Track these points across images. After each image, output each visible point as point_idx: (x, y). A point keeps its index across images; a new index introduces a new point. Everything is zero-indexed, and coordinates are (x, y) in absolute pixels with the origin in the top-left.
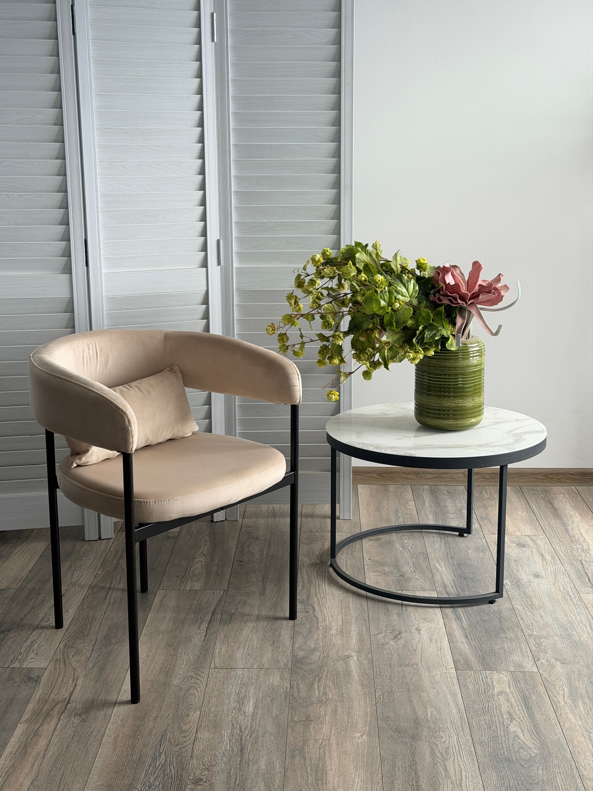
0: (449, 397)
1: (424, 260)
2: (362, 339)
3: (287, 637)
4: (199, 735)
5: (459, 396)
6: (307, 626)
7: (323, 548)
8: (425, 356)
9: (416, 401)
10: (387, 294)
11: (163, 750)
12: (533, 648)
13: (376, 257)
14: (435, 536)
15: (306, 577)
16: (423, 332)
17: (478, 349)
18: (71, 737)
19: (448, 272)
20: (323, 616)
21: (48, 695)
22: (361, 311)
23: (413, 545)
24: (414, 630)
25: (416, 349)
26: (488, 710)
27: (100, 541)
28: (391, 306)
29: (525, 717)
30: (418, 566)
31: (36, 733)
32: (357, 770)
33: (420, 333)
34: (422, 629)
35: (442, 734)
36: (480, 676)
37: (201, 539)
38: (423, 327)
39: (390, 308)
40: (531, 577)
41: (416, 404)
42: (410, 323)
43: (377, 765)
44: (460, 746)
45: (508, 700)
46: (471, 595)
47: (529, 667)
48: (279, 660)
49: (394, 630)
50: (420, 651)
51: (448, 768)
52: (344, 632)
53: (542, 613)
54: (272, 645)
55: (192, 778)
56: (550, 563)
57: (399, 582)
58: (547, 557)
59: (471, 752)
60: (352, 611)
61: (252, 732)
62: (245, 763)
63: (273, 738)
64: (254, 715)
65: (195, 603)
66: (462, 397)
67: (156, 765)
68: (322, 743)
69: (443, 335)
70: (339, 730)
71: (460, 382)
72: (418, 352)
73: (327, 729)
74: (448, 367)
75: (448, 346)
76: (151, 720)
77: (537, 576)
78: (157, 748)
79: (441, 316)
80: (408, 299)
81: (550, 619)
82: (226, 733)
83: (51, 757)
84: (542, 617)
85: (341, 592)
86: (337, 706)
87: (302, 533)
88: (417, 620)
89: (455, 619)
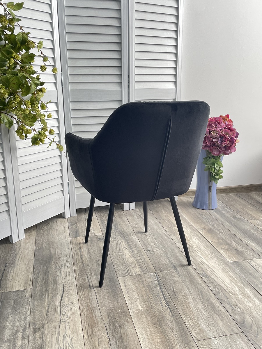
3: (218, 304)
6: (222, 293)
30: (238, 243)
48: (229, 325)
52: (246, 295)
57: (239, 254)
65: (146, 284)
87: (165, 229)
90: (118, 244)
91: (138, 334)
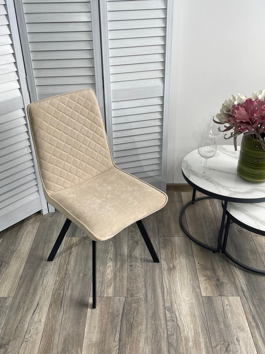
6: (175, 336)
15: (167, 282)
20: (183, 325)
24: (235, 341)
34: (240, 339)
49: (224, 341)
52: (197, 344)
57: (218, 286)
60: (198, 319)
65: (110, 311)
87: (160, 237)
88: (235, 329)
89: (255, 326)
90: (107, 252)
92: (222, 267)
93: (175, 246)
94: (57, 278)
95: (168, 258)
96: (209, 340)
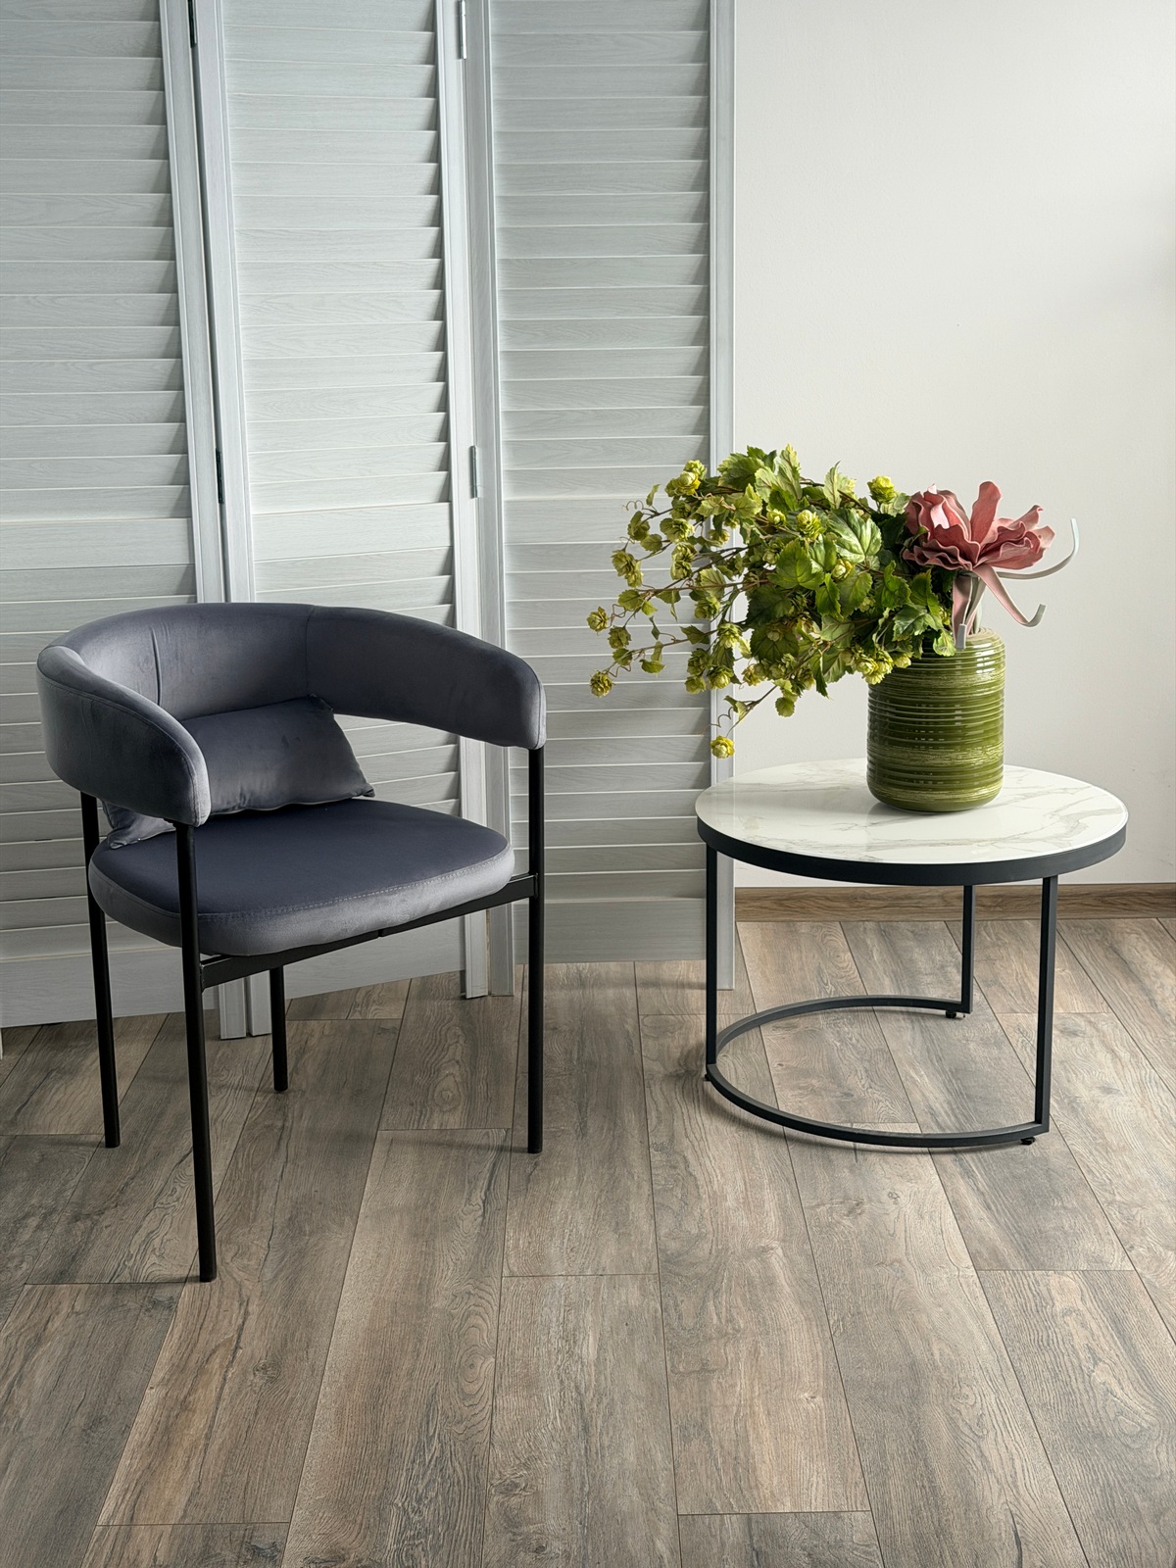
0: (936, 746)
1: (887, 480)
2: (774, 636)
3: (642, 1214)
4: (499, 1402)
5: (958, 744)
6: (678, 1192)
7: (686, 1045)
8: (895, 669)
9: (870, 755)
10: (822, 547)
11: (435, 1432)
12: (1119, 1226)
13: (794, 476)
14: (901, 1017)
15: (662, 1102)
16: (889, 621)
17: (992, 652)
18: (253, 1411)
19: (934, 504)
20: (706, 1174)
21: (196, 1334)
22: (773, 582)
23: (860, 1035)
24: (885, 1198)
25: (878, 655)
26: (1048, 1345)
27: (249, 1039)
28: (830, 572)
29: (1121, 1356)
30: (875, 1078)
31: (185, 1406)
32: (812, 1461)
33: (884, 624)
34: (900, 1194)
35: (966, 1390)
36: (1025, 1281)
37: (446, 1034)
38: (891, 611)
39: (828, 575)
40: (1096, 1092)
41: (870, 762)
42: (867, 602)
43: (851, 1452)
44: (1003, 1413)
45: (1084, 1325)
46: (985, 1129)
47: (1115, 1261)
48: (631, 1257)
49: (846, 1198)
50: (903, 1236)
51: (987, 1454)
52: (752, 1204)
53: (1127, 1160)
54: (615, 1231)
55: (500, 1481)
56: (1130, 1066)
57: (842, 1106)
58: (1122, 1054)
59: (1027, 1422)
60: (761, 1163)
61: (600, 1395)
62: (597, 1453)
63: (642, 1406)
64: (600, 1362)
66: (964, 746)
67: (425, 1459)
68: (738, 1411)
69: (929, 627)
70: (768, 1388)
71: (957, 718)
72: (882, 660)
73: (743, 1386)
74: (938, 689)
75: (937, 647)
76: (402, 1376)
77: (1107, 1090)
78: (421, 1427)
79: (925, 589)
80: (861, 558)
81: (1144, 1171)
82: (551, 1396)
83: (220, 1450)
84: (1128, 1168)
85: (733, 1129)
86: (757, 1342)
87: (641, 1017)
88: (889, 1178)
89: (961, 1174)
90: (440, 1048)
91: (353, 1250)
92: (866, 1071)
93: (696, 1033)
94: (258, 1099)
95: (669, 1057)
96: (793, 1196)
